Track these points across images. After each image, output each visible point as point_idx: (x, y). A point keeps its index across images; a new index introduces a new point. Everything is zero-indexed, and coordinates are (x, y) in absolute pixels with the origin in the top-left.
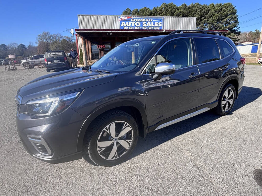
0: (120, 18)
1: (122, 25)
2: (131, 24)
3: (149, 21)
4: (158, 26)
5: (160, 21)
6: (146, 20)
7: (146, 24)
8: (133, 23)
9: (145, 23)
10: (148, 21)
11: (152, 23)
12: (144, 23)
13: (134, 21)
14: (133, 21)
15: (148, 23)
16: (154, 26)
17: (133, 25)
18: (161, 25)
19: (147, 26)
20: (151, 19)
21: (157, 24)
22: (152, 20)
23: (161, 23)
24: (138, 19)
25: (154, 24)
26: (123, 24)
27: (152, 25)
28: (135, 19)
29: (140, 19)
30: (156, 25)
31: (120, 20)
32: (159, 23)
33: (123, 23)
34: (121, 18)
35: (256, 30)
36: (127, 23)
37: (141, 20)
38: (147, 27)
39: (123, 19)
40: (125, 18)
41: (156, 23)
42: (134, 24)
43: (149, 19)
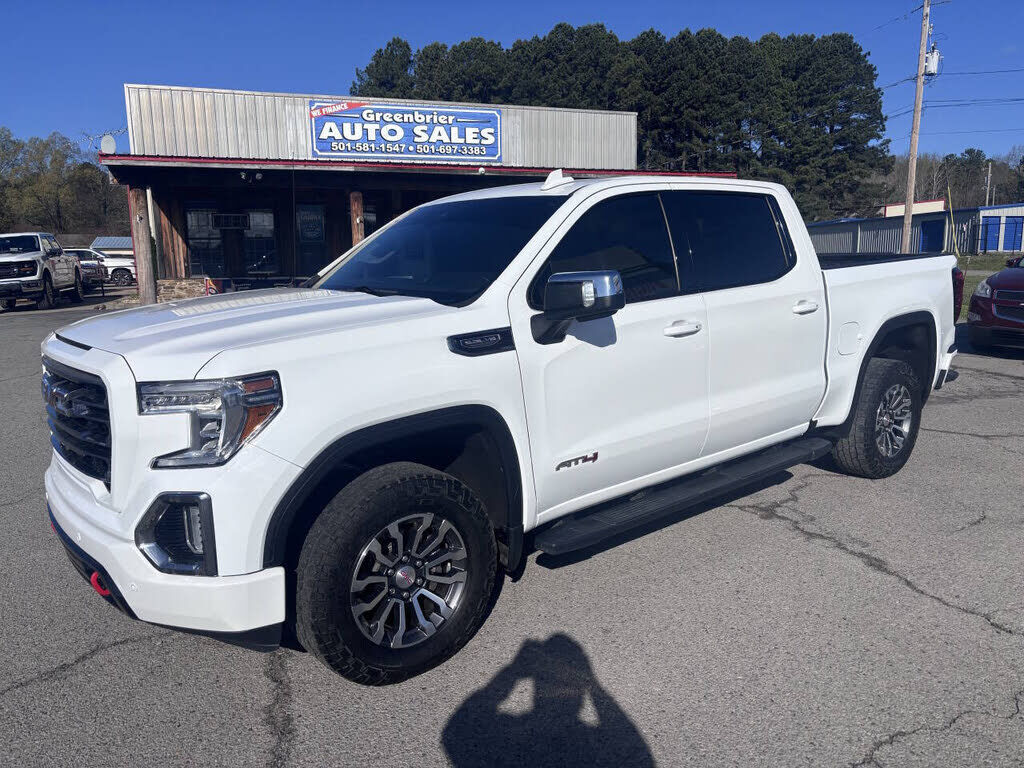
0: (317, 104)
1: (325, 135)
2: (365, 132)
3: (442, 121)
4: (477, 141)
5: (489, 121)
6: (429, 117)
7: (429, 132)
8: (372, 128)
9: (425, 128)
10: (435, 121)
11: (455, 131)
12: (418, 130)
13: (376, 122)
14: (372, 118)
15: (438, 129)
16: (462, 141)
17: (372, 136)
18: (491, 140)
19: (433, 139)
20: (447, 114)
21: (475, 136)
22: (451, 119)
23: (492, 130)
24: (393, 112)
25: (462, 135)
26: (330, 130)
27: (455, 139)
28: (379, 111)
29: (403, 112)
30: (470, 140)
31: (314, 114)
32: (484, 133)
33: (328, 125)
34: (320, 108)
35: (970, 152)
36: (347, 127)
37: (406, 116)
38: (433, 147)
39: (329, 110)
40: (339, 108)
41: (470, 132)
42: (378, 132)
43: (439, 114)
